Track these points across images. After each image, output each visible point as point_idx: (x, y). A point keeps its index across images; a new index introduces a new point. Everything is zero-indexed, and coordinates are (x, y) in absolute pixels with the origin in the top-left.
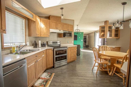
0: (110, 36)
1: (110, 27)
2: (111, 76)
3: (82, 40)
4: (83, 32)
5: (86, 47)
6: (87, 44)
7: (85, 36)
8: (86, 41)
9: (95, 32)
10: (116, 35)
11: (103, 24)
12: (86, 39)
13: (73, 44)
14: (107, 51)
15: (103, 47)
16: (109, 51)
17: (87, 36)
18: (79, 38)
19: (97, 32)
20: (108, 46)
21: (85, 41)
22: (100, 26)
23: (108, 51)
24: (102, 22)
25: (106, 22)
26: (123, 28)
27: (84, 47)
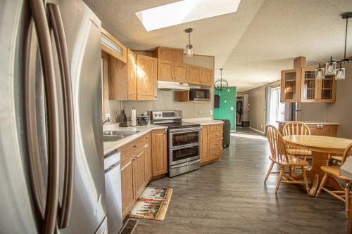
0: (310, 95)
1: (310, 75)
2: (315, 197)
3: (232, 109)
4: (235, 88)
5: (242, 126)
6: (245, 118)
7: (239, 98)
8: (241, 109)
9: (267, 87)
10: (327, 94)
11: (290, 67)
12: (242, 105)
13: (211, 119)
14: (302, 135)
15: (290, 125)
16: (308, 134)
17: (246, 96)
18: (224, 102)
19: (272, 87)
20: (305, 124)
21: (240, 112)
22: (282, 72)
23: (306, 136)
24: (288, 60)
25: (298, 61)
26: (344, 77)
27: (237, 125)
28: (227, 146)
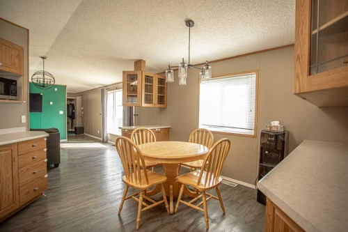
0: (148, 100)
1: (149, 79)
3: (61, 112)
4: (65, 86)
5: (75, 132)
6: (78, 123)
7: (71, 100)
8: (73, 113)
9: (104, 90)
11: (131, 68)
12: (73, 108)
17: (79, 99)
18: (48, 103)
19: (109, 90)
21: (71, 116)
22: (124, 72)
24: (128, 61)
25: (139, 63)
26: (185, 83)
27: (69, 132)
28: (57, 166)
